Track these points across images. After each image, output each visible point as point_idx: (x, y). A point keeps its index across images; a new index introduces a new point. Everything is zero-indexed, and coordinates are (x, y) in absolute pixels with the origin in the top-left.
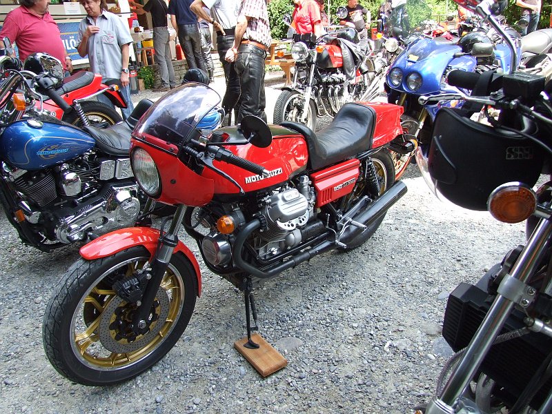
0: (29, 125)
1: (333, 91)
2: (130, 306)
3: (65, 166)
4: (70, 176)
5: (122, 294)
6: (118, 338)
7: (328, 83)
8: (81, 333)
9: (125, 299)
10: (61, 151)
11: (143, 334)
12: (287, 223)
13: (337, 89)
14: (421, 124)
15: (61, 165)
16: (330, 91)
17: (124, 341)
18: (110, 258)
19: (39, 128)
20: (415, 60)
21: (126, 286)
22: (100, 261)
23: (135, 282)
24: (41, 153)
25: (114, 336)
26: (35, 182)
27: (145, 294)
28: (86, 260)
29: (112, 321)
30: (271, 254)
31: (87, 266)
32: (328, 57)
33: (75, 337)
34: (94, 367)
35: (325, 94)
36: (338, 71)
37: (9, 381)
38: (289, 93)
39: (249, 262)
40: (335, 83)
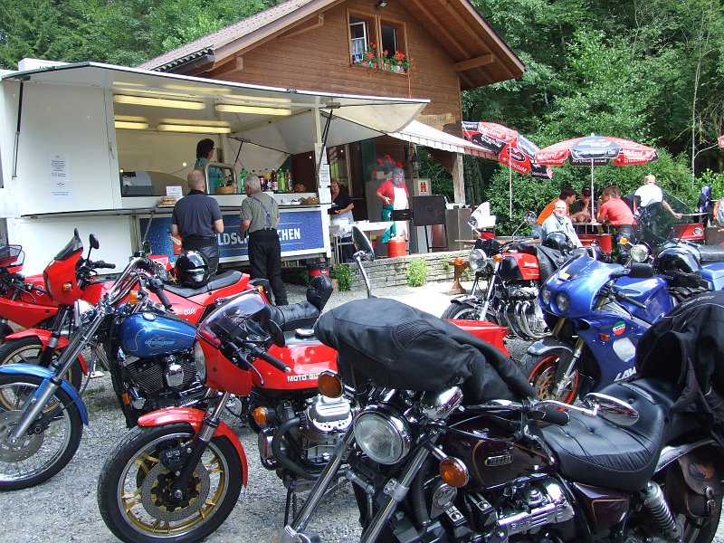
0: (144, 318)
1: (521, 307)
2: (172, 475)
3: (172, 358)
4: (174, 367)
5: (165, 462)
6: (158, 503)
7: (517, 298)
8: (129, 490)
9: (168, 468)
10: (167, 343)
11: (183, 507)
12: (324, 424)
13: (525, 306)
14: (578, 353)
15: (168, 355)
16: (517, 307)
17: (163, 508)
18: (159, 428)
19: (152, 321)
20: (565, 279)
21: (169, 455)
22: (150, 429)
23: (178, 453)
24: (148, 343)
25: (154, 501)
26: (144, 369)
27: (186, 465)
28: (141, 427)
29: (154, 486)
30: (322, 458)
31: (139, 431)
32: (517, 267)
33: (123, 494)
34: (137, 529)
35: (512, 309)
36: (532, 284)
37: (75, 537)
38: (458, 307)
39: (294, 461)
40: (524, 298)
